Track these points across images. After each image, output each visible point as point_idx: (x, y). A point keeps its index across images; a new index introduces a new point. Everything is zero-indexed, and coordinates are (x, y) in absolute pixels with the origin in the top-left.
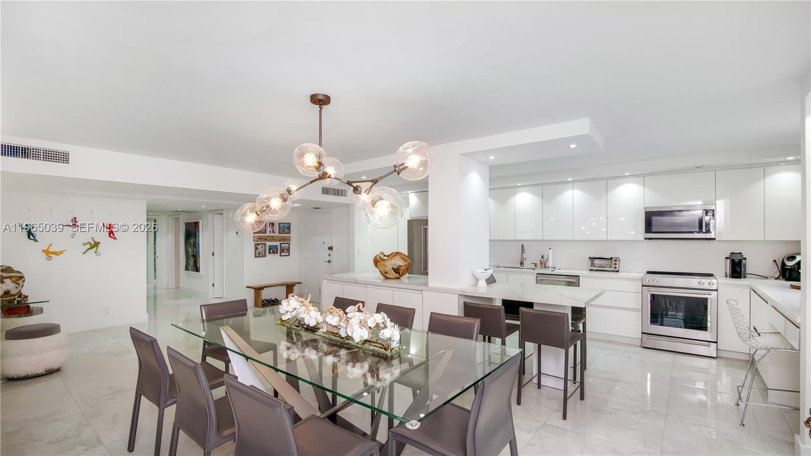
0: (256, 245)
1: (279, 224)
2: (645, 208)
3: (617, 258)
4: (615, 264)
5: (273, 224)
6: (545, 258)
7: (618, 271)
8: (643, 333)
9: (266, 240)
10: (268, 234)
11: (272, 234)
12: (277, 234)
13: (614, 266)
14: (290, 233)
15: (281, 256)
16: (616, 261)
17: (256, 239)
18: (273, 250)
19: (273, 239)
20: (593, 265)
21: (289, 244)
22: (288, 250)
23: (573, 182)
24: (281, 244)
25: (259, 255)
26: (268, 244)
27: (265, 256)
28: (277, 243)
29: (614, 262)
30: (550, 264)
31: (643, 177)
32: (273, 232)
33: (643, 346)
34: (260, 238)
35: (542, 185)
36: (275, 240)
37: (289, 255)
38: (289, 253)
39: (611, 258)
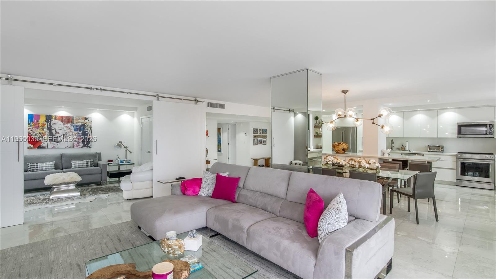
0: (254, 139)
1: (263, 129)
2: (458, 123)
3: (443, 146)
4: (442, 149)
5: (260, 129)
6: (404, 146)
7: (443, 152)
8: (456, 179)
9: (257, 137)
10: (258, 134)
11: (260, 134)
12: (261, 134)
13: (441, 149)
14: (266, 134)
15: (263, 145)
16: (442, 147)
17: (254, 136)
18: (260, 142)
19: (260, 137)
20: (430, 149)
21: (266, 139)
22: (266, 142)
23: (420, 111)
24: (263, 139)
25: (255, 144)
26: (259, 139)
27: (257, 145)
28: (261, 139)
29: (441, 148)
30: (407, 149)
31: (457, 108)
32: (260, 133)
33: (457, 185)
34: (255, 136)
35: (404, 112)
36: (261, 137)
37: (266, 144)
38: (266, 143)
39: (440, 146)
